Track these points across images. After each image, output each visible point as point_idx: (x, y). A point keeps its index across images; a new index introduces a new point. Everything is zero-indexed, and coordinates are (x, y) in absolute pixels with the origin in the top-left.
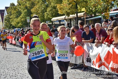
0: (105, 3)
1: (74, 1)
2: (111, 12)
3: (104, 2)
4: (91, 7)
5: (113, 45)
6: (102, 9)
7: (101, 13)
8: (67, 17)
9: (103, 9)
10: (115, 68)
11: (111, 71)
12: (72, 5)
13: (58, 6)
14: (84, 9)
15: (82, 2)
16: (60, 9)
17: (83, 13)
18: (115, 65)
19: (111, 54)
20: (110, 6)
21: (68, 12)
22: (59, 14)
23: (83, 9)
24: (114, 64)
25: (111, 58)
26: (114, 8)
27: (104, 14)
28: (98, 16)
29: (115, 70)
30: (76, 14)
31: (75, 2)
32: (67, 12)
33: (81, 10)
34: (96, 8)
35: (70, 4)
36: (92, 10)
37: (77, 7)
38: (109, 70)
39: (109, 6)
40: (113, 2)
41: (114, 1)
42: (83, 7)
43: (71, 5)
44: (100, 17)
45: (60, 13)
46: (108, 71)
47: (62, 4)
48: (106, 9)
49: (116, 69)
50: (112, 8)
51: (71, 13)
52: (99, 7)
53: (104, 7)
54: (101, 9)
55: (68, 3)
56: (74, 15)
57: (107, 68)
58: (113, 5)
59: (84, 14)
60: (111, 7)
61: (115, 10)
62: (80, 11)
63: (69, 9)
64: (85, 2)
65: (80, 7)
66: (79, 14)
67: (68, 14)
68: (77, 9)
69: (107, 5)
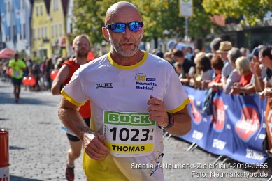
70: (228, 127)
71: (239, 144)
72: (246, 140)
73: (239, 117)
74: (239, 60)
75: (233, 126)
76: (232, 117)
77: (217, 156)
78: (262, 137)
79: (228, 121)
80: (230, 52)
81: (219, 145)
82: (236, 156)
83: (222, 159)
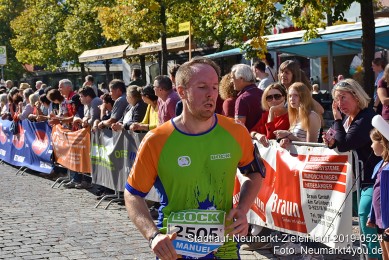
0: (253, 8)
2: (271, 38)
3: (251, 5)
4: (209, 19)
5: (278, 141)
6: (244, 26)
7: (241, 37)
8: (131, 50)
9: (247, 28)
10: (283, 213)
11: (271, 225)
12: (150, 12)
13: (103, 13)
14: (188, 23)
16: (110, 23)
17: (183, 39)
18: (284, 206)
19: (273, 170)
20: (269, 18)
21: (135, 32)
22: (104, 38)
23: (185, 26)
24: (282, 204)
25: (271, 184)
26: (281, 25)
27: (249, 42)
28: (232, 48)
29: (286, 220)
30: (160, 40)
31: (160, 2)
32: (131, 32)
33: (177, 27)
34: (224, 24)
35: (140, 7)
36: (211, 29)
37: (163, 19)
38: (265, 220)
39: (266, 17)
40: (278, 6)
41: (282, 3)
42: (185, 18)
43: (145, 10)
44: (238, 50)
45: (108, 37)
46: (263, 224)
47: (117, 9)
48: (258, 28)
49: (289, 218)
50: (274, 23)
51: (145, 37)
52: (235, 18)
53: (250, 20)
54: (240, 28)
55: (136, 3)
56: (153, 44)
57: (261, 213)
58: (278, 15)
59: (187, 40)
60: (273, 20)
61: (286, 30)
62: (172, 30)
63: (140, 25)
64: (191, 2)
65: (175, 18)
66: (169, 41)
67: (136, 41)
68: (164, 24)
69: (261, 14)
70: (27, 145)
71: (35, 158)
72: (39, 155)
73: (34, 138)
74: (31, 96)
75: (30, 145)
76: (30, 139)
77: (18, 168)
78: (51, 152)
79: (27, 141)
80: (25, 91)
81: (20, 160)
82: (33, 167)
83: (22, 170)
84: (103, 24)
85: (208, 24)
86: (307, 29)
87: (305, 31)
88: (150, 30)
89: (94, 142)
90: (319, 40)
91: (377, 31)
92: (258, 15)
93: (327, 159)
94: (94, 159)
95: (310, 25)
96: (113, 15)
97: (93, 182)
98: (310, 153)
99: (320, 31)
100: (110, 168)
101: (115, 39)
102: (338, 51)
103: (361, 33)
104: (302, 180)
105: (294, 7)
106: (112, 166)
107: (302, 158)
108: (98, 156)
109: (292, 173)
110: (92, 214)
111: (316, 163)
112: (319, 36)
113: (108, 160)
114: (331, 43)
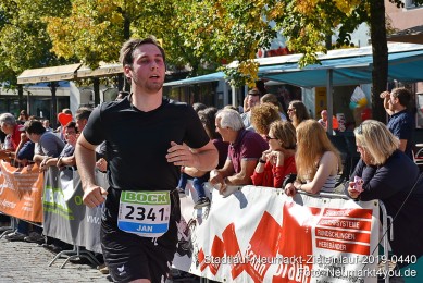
0: (243, 26)
1: (119, 10)
2: (263, 61)
3: (241, 22)
4: (188, 36)
6: (231, 47)
8: (85, 70)
9: (234, 50)
10: (292, 279)
12: (111, 25)
13: (53, 25)
15: (148, 14)
16: (62, 37)
18: (293, 268)
19: (278, 225)
20: (263, 38)
21: (93, 50)
24: (290, 266)
25: (276, 239)
27: (234, 64)
31: (123, 13)
32: (87, 49)
35: (100, 19)
36: (190, 50)
37: (127, 34)
39: (258, 37)
40: (275, 27)
41: (279, 20)
43: (106, 23)
45: (59, 54)
47: (71, 20)
48: (246, 51)
51: (104, 55)
52: (220, 38)
53: (239, 40)
54: (227, 49)
55: (94, 13)
56: (116, 65)
58: (274, 34)
60: (266, 40)
63: (99, 40)
64: (162, 14)
67: (93, 60)
69: (253, 33)
84: (53, 37)
85: (186, 43)
86: (305, 52)
87: (301, 55)
88: (111, 47)
89: (48, 184)
90: (318, 66)
91: (390, 57)
92: (249, 35)
93: (347, 213)
94: (48, 205)
95: (308, 48)
96: (66, 28)
97: (44, 233)
98: (327, 206)
99: (320, 55)
100: (67, 217)
101: (67, 57)
102: (339, 81)
103: (371, 59)
104: (314, 238)
105: (293, 26)
106: (70, 214)
107: (315, 211)
108: (52, 201)
109: (303, 229)
110: (46, 274)
111: (334, 218)
112: (318, 62)
113: (66, 208)
114: (331, 71)
